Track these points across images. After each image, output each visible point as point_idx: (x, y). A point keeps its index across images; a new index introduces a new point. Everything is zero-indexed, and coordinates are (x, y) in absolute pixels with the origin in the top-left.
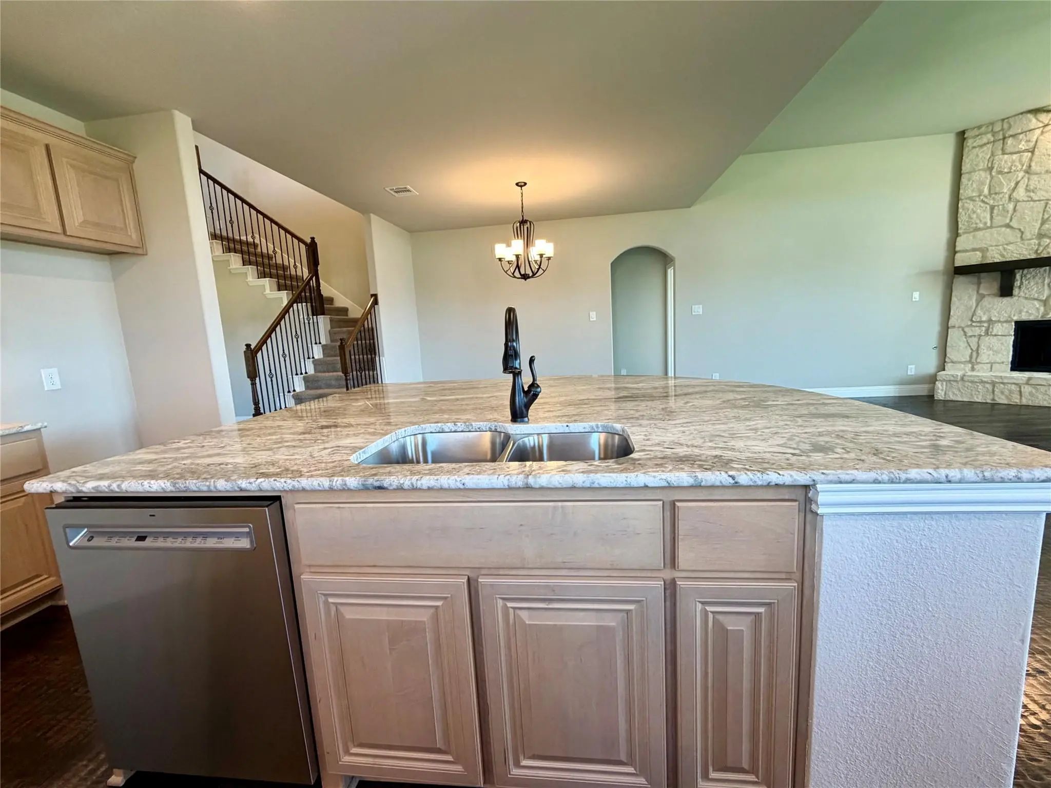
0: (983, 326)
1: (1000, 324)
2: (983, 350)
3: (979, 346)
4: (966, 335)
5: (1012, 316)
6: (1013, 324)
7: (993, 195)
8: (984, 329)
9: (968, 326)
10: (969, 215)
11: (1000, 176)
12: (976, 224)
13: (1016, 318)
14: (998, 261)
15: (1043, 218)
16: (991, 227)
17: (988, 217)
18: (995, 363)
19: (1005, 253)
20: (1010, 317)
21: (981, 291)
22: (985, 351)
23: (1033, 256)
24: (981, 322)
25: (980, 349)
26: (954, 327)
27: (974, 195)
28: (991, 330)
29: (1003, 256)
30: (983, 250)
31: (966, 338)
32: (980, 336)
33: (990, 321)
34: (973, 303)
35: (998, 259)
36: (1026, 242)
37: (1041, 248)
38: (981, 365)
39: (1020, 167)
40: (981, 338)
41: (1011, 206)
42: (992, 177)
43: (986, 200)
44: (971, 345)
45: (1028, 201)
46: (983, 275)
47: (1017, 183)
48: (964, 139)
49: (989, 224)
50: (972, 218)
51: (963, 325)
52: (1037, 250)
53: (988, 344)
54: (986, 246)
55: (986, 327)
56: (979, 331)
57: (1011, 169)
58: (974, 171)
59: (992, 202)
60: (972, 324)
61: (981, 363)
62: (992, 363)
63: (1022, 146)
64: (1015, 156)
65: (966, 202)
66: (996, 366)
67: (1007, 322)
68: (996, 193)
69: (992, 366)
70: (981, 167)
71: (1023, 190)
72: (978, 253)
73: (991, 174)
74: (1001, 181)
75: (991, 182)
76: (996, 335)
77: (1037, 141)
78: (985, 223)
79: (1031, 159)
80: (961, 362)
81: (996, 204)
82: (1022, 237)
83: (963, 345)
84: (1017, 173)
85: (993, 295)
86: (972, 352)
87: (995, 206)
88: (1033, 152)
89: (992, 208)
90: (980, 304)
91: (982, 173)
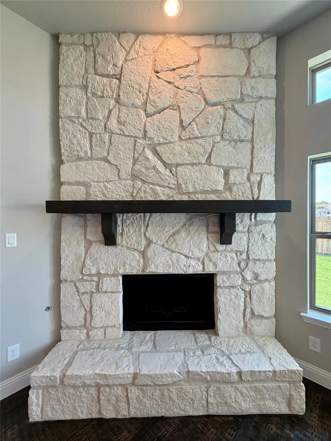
0: (94, 281)
1: (108, 278)
2: (97, 312)
3: (91, 306)
4: (78, 292)
5: (118, 269)
6: (121, 278)
7: (91, 121)
8: (94, 284)
9: (79, 280)
10: (70, 139)
11: (94, 99)
12: (78, 151)
13: (121, 272)
14: (101, 200)
15: (134, 157)
16: (91, 158)
17: (88, 145)
18: (108, 327)
19: (106, 192)
20: (116, 270)
21: (88, 237)
22: (98, 312)
23: (130, 199)
24: (91, 275)
25: (93, 310)
26: (66, 281)
27: (73, 115)
28: (101, 285)
29: (104, 194)
30: (87, 185)
31: (79, 295)
32: (92, 293)
33: (99, 274)
34: (82, 251)
35: (100, 198)
36: (123, 182)
37: (135, 191)
38: (95, 331)
39: (111, 93)
40: (94, 295)
41: (107, 137)
42: (88, 99)
43: (84, 125)
44: (84, 304)
45: (121, 134)
46: (89, 216)
47: (110, 112)
48: (59, 44)
49: (89, 155)
50: (73, 144)
51: (74, 279)
52: (132, 193)
53: (100, 303)
54: (89, 181)
55: (96, 281)
56: (90, 287)
57: (103, 93)
58: (71, 86)
59: (90, 128)
60: (83, 278)
61: (95, 328)
62: (106, 327)
63: (110, 70)
64: (105, 80)
65: (66, 122)
66: (109, 331)
67: (114, 275)
68: (93, 119)
69: (105, 331)
70: (77, 83)
71: (115, 121)
72: (82, 187)
73: (87, 95)
74: (96, 106)
75: (87, 104)
76: (106, 292)
77: (122, 68)
78: (86, 152)
79: (119, 87)
80: (76, 328)
81: (94, 131)
82: (118, 175)
83: (76, 304)
84: (109, 100)
85: (99, 241)
86: (86, 314)
87: (93, 133)
88: (120, 80)
89: (91, 135)
90: (89, 252)
91: (78, 90)
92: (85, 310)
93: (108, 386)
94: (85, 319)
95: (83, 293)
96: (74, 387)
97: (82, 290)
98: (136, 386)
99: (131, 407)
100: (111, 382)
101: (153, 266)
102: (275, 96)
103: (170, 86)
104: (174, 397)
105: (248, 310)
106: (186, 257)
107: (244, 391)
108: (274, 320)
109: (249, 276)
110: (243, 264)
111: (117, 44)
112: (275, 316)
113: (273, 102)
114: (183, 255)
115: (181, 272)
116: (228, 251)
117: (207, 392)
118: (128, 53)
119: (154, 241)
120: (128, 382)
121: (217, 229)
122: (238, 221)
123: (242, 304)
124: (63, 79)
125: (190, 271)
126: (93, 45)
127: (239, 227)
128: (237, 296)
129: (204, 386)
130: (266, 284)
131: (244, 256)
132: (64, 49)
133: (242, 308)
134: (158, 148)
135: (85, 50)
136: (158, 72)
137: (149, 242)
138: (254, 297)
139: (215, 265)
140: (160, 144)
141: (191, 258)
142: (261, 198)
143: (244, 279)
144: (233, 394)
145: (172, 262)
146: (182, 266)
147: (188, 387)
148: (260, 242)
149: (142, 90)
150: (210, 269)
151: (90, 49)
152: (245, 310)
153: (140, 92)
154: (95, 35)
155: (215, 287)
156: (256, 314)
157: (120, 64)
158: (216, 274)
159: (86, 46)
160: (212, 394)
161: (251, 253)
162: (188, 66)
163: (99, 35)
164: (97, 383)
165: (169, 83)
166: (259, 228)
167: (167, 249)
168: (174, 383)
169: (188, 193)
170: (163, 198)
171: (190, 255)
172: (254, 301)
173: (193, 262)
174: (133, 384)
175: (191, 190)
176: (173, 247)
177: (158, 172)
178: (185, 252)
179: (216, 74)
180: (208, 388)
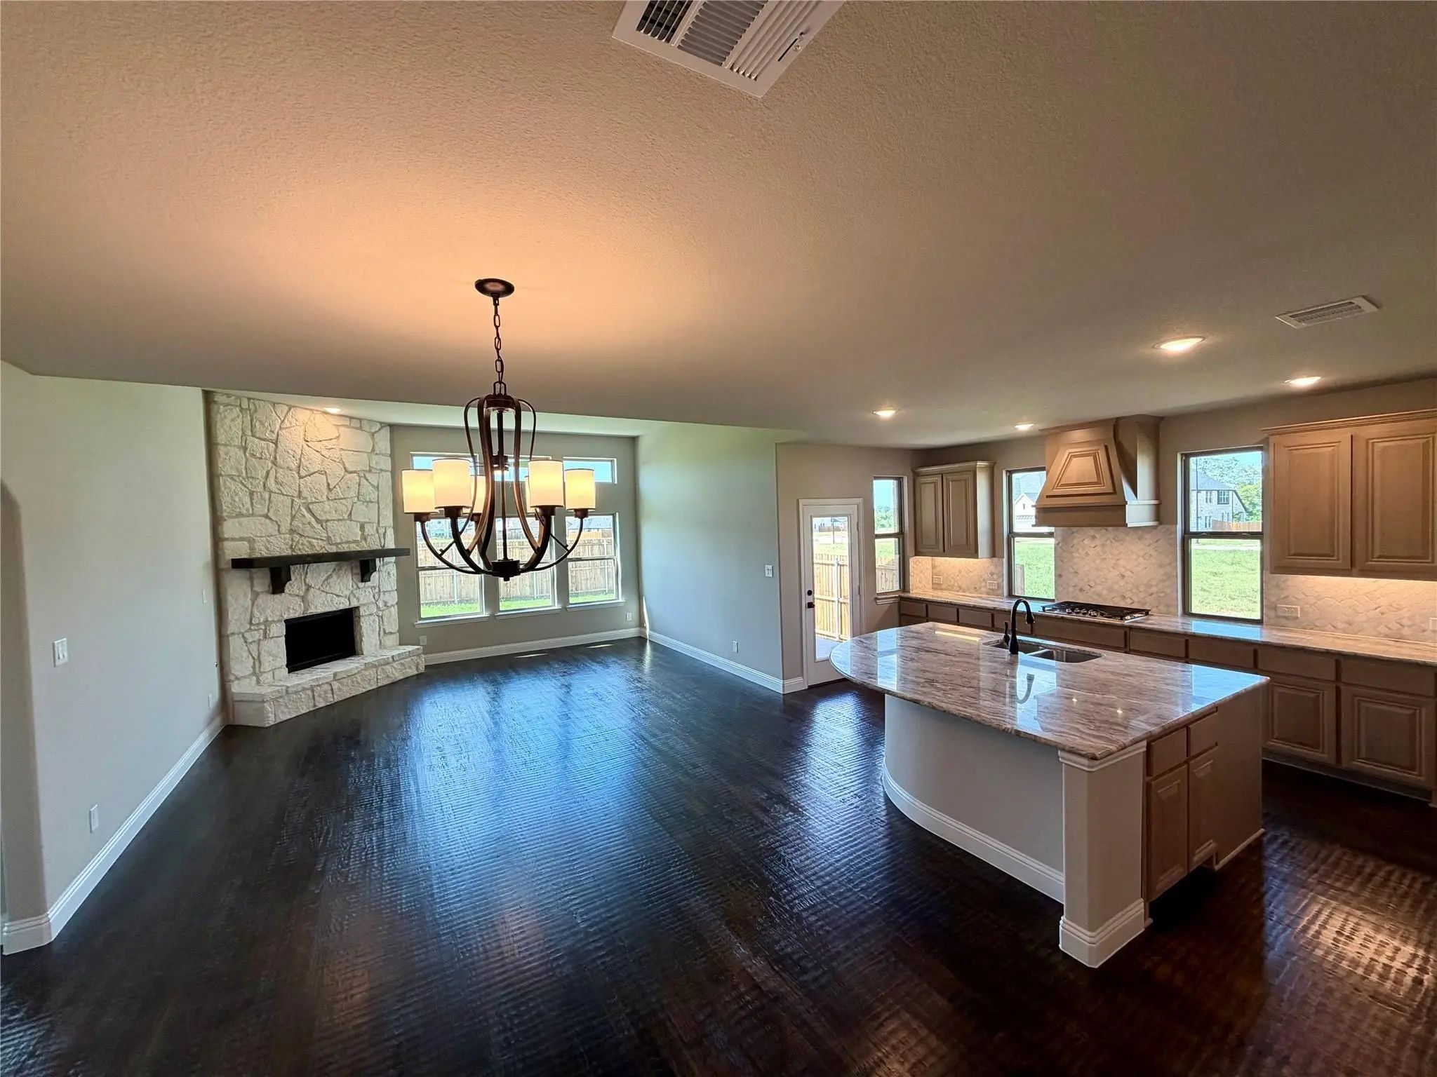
0: (261, 629)
1: (274, 625)
2: (265, 657)
3: (259, 653)
4: (246, 642)
5: (283, 615)
6: (284, 623)
7: (250, 480)
8: (261, 632)
9: (247, 631)
10: (232, 497)
11: (253, 460)
12: (240, 508)
13: (286, 617)
14: (267, 555)
15: (292, 514)
16: (253, 515)
17: (249, 503)
18: (275, 669)
19: (270, 548)
20: (281, 616)
21: (255, 588)
23: (288, 552)
24: (259, 624)
25: (261, 657)
26: (232, 634)
27: (232, 472)
28: (268, 632)
29: (269, 550)
30: (250, 541)
31: (247, 646)
32: (259, 641)
33: (266, 621)
34: (249, 602)
35: (265, 554)
36: (282, 536)
37: (294, 546)
38: (265, 675)
39: (268, 456)
40: (261, 642)
41: (266, 495)
42: (247, 460)
43: (245, 483)
44: (253, 653)
45: (279, 494)
46: (254, 570)
47: (268, 473)
48: (213, 402)
49: (251, 512)
50: (235, 501)
51: (242, 631)
52: (292, 545)
53: (267, 649)
54: (252, 537)
55: (263, 629)
56: (258, 635)
57: (261, 455)
58: (229, 445)
59: (250, 486)
60: (251, 628)
61: (265, 672)
62: (273, 670)
63: (268, 435)
64: (263, 443)
65: (225, 479)
66: (277, 672)
67: (279, 621)
68: (252, 478)
69: (273, 673)
70: (236, 443)
71: (273, 481)
72: (245, 543)
73: (245, 455)
74: (255, 466)
75: (246, 463)
76: (271, 638)
77: (278, 435)
78: (247, 509)
79: (275, 451)
80: (245, 677)
81: (254, 490)
82: (279, 530)
83: (245, 654)
84: (267, 461)
85: (266, 592)
86: (254, 663)
87: (253, 492)
89: (251, 494)
90: (256, 603)
91: (237, 450)
92: (254, 658)
94: (254, 667)
95: (251, 643)
97: (250, 640)
98: (337, 680)
99: (335, 696)
101: (312, 608)
102: (391, 470)
103: (318, 454)
105: (382, 630)
106: (337, 596)
108: (398, 634)
109: (381, 604)
110: (376, 596)
111: (274, 414)
112: (398, 631)
113: (389, 474)
114: (335, 595)
115: (335, 609)
116: (367, 587)
117: (377, 673)
118: (283, 422)
119: (313, 585)
123: (378, 627)
124: (221, 437)
125: (340, 607)
126: (250, 409)
128: (374, 621)
130: (392, 609)
131: (377, 590)
132: (221, 408)
133: (378, 629)
134: (311, 506)
135: (242, 413)
136: (308, 442)
137: (309, 587)
138: (385, 620)
139: (358, 599)
140: (312, 503)
141: (341, 596)
142: (386, 547)
143: (378, 608)
145: (328, 601)
146: (335, 604)
148: (386, 578)
149: (295, 455)
150: (355, 604)
151: (247, 413)
152: (380, 631)
153: (294, 457)
155: (358, 617)
156: (387, 632)
157: (276, 431)
158: (358, 607)
159: (243, 410)
161: (381, 587)
162: (331, 439)
163: (257, 402)
165: (317, 451)
166: (386, 567)
167: (323, 591)
169: (336, 544)
171: (340, 594)
172: (385, 623)
173: (342, 600)
175: (339, 541)
176: (327, 589)
177: (313, 527)
178: (337, 592)
179: (352, 449)
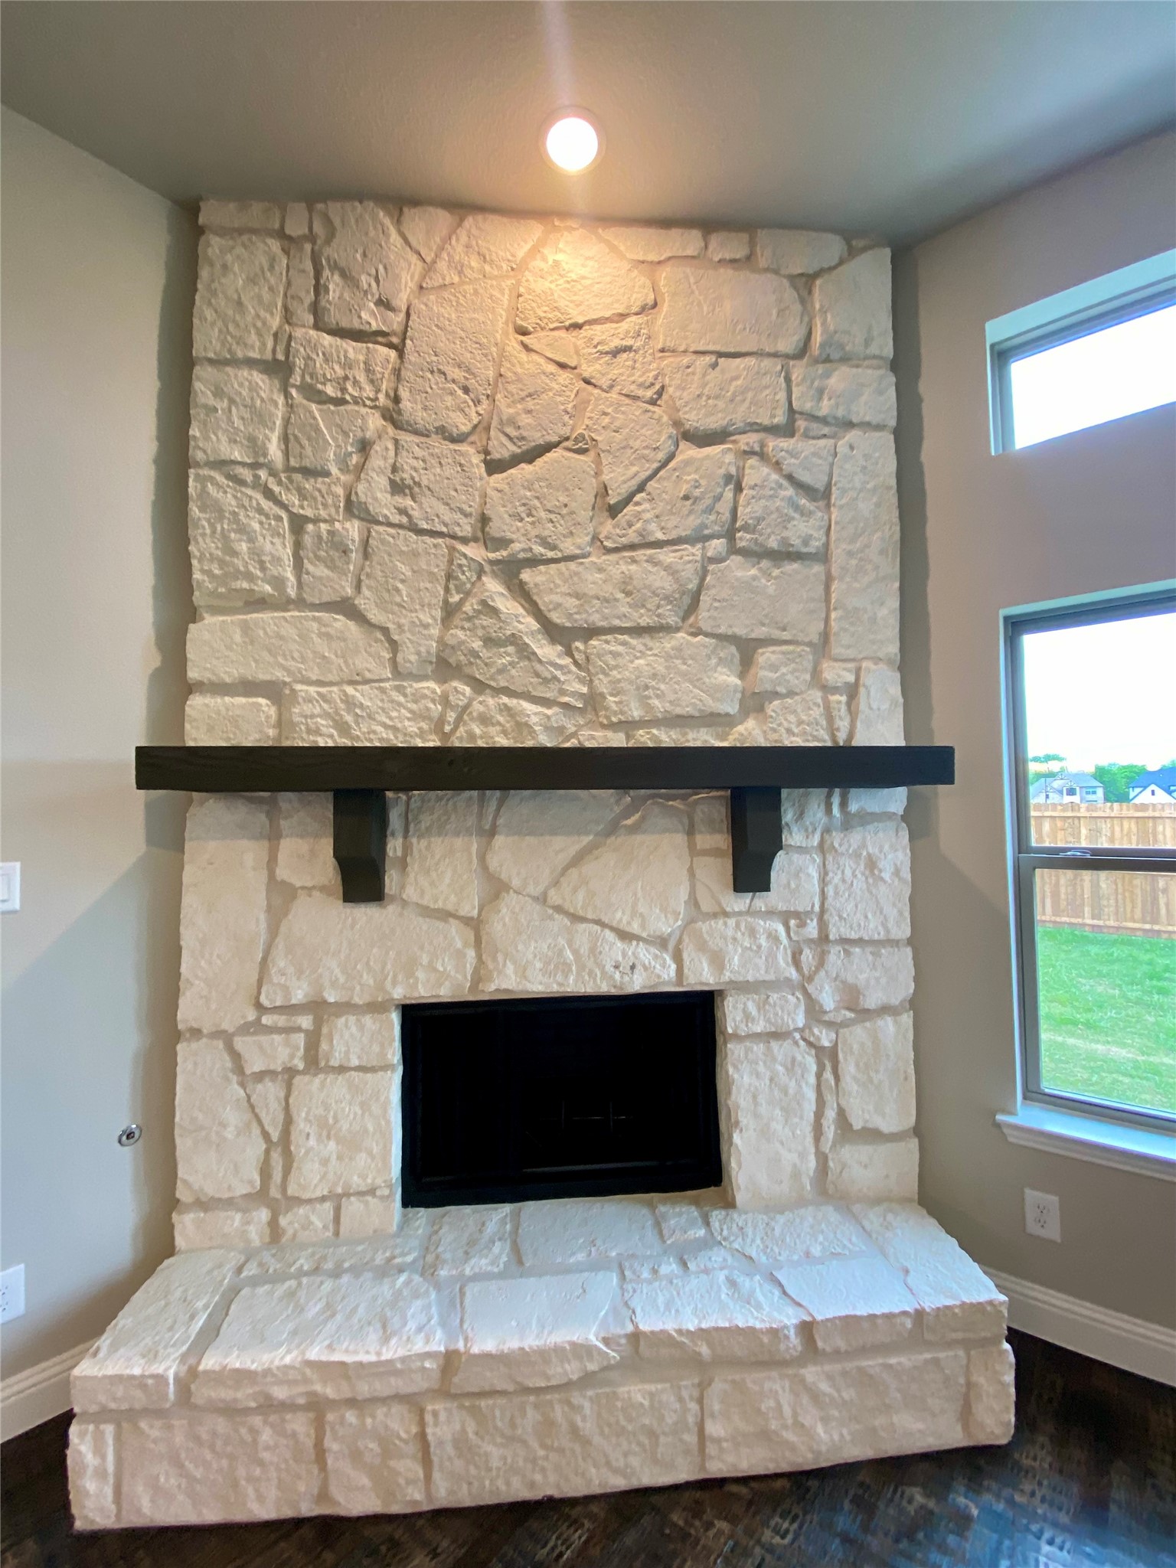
0: (299, 1029)
1: (352, 1019)
2: (307, 1142)
3: (288, 1121)
4: (241, 1072)
5: (388, 984)
6: (395, 1018)
7: (298, 477)
8: (300, 1039)
9: (246, 1029)
10: (225, 537)
11: (314, 407)
12: (252, 579)
13: (400, 993)
14: (330, 744)
15: (446, 602)
16: (300, 603)
17: (286, 553)
18: (347, 1195)
19: (349, 718)
20: (380, 986)
21: (282, 873)
22: (312, 1142)
23: (433, 742)
24: (288, 1009)
25: (294, 1136)
26: (196, 1033)
27: (237, 455)
28: (324, 1046)
29: (343, 728)
30: (280, 695)
31: (242, 1085)
32: (290, 1072)
33: (317, 1005)
34: (257, 922)
35: (328, 738)
36: (407, 684)
37: (451, 716)
38: (302, 1211)
39: (369, 392)
40: (298, 1080)
41: (353, 532)
42: (290, 406)
43: (276, 489)
44: (263, 1115)
45: (400, 526)
46: (287, 800)
47: (365, 451)
48: (199, 231)
49: (292, 592)
50: (235, 553)
51: (227, 1026)
52: (441, 721)
53: (320, 1111)
54: (287, 679)
55: (306, 1032)
56: (285, 1051)
57: (344, 390)
58: (234, 362)
59: (292, 499)
60: (259, 1019)
61: (299, 1201)
62: (340, 1196)
63: (371, 318)
64: (352, 349)
65: (212, 479)
66: (353, 1208)
67: (375, 1008)
68: (308, 472)
69: (337, 1211)
70: (254, 355)
71: (383, 482)
72: (262, 701)
73: (287, 395)
74: (318, 430)
75: (287, 422)
76: (342, 1069)
77: (408, 315)
78: (279, 582)
79: (397, 373)
80: (229, 1203)
81: (309, 512)
82: (394, 662)
83: (233, 1118)
84: (364, 410)
85: (323, 889)
86: (267, 1152)
87: (306, 519)
88: (400, 350)
89: (298, 524)
90: (283, 929)
91: (258, 377)
92: (266, 1135)
93: (352, 1402)
94: (265, 1172)
95: (260, 1076)
96: (231, 1411)
97: (255, 1065)
98: (454, 1397)
99: (437, 1475)
100: (364, 1389)
101: (510, 969)
102: (893, 423)
103: (564, 376)
104: (588, 1427)
105: (830, 1114)
106: (625, 936)
107: (824, 1387)
108: (914, 1143)
109: (828, 999)
110: (808, 956)
111: (394, 236)
112: (917, 1131)
113: (888, 439)
114: (613, 929)
115: (604, 988)
116: (758, 914)
117: (700, 1401)
118: (429, 268)
119: (516, 882)
120: (425, 1385)
121: (722, 841)
122: (788, 816)
123: (811, 1095)
124: (207, 339)
125: (637, 984)
126: (311, 238)
127: (793, 837)
128: (792, 1066)
129: (688, 1384)
130: (888, 1026)
131: (812, 929)
132: (213, 246)
133: (810, 1107)
134: (526, 575)
135: (286, 251)
136: (524, 332)
137: (496, 889)
138: (849, 1068)
139: (718, 961)
141: (638, 938)
142: (859, 741)
143: (814, 1011)
144: (786, 1400)
145: (575, 952)
146: (609, 968)
147: (636, 1392)
148: (859, 884)
149: (472, 383)
150: (700, 976)
151: (301, 249)
152: (819, 1115)
153: (466, 390)
154: (320, 206)
155: (720, 1039)
156: (857, 1125)
157: (401, 301)
158: (721, 992)
159: (290, 238)
160: (717, 1407)
161: (832, 919)
162: (623, 316)
163: (334, 209)
164: (314, 1394)
165: (563, 366)
166: (856, 837)
167: (558, 909)
168: (588, 1380)
169: (628, 726)
170: (546, 741)
171: (635, 928)
172: (849, 1082)
173: (644, 954)
174: (444, 1391)
175: (636, 713)
176: (578, 903)
177: (525, 653)
178: (620, 918)
179: (711, 348)
180: (703, 1386)
